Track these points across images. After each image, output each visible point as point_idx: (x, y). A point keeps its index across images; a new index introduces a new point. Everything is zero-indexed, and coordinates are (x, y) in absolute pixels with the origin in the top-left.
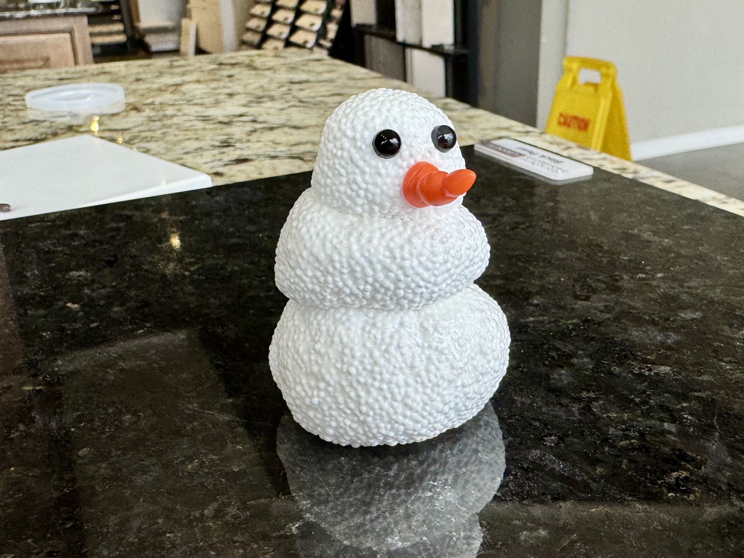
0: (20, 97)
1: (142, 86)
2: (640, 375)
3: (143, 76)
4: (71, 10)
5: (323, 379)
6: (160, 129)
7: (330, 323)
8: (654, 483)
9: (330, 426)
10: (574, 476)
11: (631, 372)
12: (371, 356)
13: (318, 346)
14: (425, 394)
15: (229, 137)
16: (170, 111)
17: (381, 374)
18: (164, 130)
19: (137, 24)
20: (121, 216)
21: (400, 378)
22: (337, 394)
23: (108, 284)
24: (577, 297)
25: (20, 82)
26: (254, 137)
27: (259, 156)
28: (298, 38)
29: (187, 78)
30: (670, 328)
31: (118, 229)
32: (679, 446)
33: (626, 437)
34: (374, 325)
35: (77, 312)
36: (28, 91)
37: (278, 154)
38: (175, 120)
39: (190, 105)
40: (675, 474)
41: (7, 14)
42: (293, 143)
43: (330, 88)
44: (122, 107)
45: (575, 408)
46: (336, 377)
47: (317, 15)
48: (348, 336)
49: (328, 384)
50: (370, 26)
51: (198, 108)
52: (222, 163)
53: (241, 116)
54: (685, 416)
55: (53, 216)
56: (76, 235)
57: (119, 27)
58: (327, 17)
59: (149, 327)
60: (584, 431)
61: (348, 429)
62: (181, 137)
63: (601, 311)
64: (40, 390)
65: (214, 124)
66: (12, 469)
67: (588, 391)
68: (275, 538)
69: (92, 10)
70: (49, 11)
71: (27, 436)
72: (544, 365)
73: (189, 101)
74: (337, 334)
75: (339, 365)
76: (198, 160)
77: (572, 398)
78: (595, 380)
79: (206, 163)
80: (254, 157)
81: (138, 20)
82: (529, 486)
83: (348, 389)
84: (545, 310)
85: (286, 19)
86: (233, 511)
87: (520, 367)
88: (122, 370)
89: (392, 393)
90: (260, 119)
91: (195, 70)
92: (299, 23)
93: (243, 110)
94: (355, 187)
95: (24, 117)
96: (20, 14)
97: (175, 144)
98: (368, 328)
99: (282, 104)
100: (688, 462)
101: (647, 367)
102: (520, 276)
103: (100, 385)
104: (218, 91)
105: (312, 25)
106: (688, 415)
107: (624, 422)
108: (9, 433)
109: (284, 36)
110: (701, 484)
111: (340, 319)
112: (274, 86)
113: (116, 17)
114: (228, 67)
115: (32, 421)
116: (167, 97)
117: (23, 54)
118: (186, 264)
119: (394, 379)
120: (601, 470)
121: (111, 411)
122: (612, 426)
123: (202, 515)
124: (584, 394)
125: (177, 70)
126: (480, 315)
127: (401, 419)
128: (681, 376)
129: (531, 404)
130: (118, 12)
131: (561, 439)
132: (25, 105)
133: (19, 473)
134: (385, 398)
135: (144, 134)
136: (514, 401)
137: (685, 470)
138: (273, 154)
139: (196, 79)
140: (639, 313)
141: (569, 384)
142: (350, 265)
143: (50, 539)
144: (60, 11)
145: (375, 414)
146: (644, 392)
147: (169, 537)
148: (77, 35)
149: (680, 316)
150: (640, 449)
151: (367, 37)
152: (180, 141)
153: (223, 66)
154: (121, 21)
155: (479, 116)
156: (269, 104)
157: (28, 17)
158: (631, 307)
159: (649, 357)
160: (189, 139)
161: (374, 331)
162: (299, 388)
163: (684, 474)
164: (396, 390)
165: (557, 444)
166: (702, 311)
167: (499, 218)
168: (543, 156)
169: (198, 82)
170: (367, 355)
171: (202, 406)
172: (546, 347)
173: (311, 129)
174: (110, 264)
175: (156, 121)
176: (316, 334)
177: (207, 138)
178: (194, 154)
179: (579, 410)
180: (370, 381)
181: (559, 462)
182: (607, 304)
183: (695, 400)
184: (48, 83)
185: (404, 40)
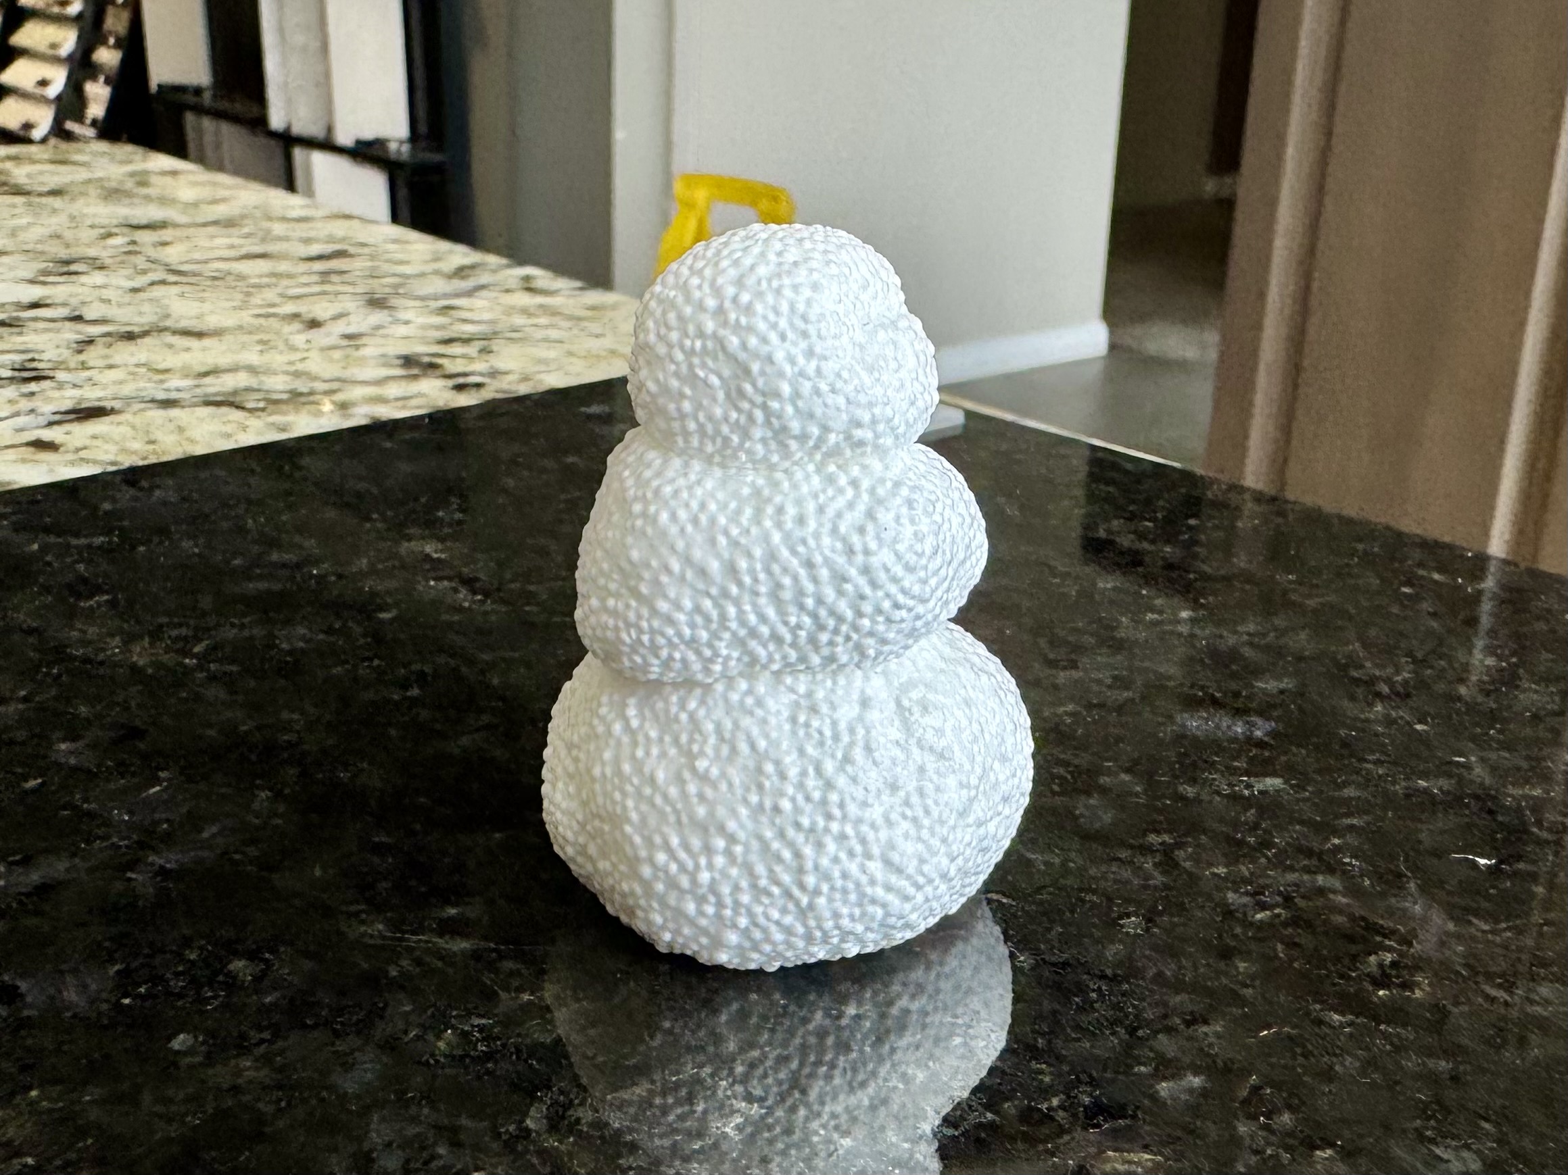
2: (1235, 798)
5: (722, 829)
7: (719, 713)
8: (1344, 976)
9: (734, 926)
10: (1204, 981)
11: (1219, 794)
12: (819, 771)
14: (919, 839)
15: (30, 356)
17: (842, 805)
21: (876, 813)
22: (754, 858)
24: (1052, 664)
26: (93, 355)
27: (128, 400)
30: (1250, 709)
32: (1360, 912)
33: (1263, 906)
34: (814, 709)
37: (174, 395)
40: (1373, 959)
42: (203, 369)
43: (237, 241)
45: (1148, 864)
46: (749, 825)
48: (767, 736)
49: (732, 839)
50: (198, 91)
52: (42, 421)
53: (35, 305)
54: (1347, 860)
58: (81, 66)
59: (169, 780)
60: (1183, 903)
61: (773, 928)
63: (1111, 687)
66: (34, 1093)
67: (1157, 833)
74: (741, 736)
75: (754, 798)
77: (1132, 847)
78: (1160, 811)
80: (117, 405)
82: (1134, 1007)
83: (776, 845)
88: (165, 872)
89: (863, 841)
90: (89, 314)
93: (35, 293)
98: (802, 719)
99: (130, 278)
100: (1385, 936)
101: (1241, 781)
105: (43, 83)
106: (1350, 858)
107: (1246, 881)
110: (1423, 970)
111: (742, 702)
112: (87, 235)
119: (867, 814)
120: (1246, 966)
121: (192, 956)
122: (1228, 889)
124: (1153, 838)
127: (880, 892)
128: (1307, 794)
129: (1064, 864)
131: (1150, 920)
133: (57, 1100)
134: (851, 854)
137: (1389, 952)
138: (161, 396)
140: (1181, 686)
141: (1115, 823)
145: (832, 888)
146: (1257, 826)
149: (1258, 688)
150: (1295, 922)
151: (190, 118)
155: (614, 307)
156: (98, 278)
158: (1160, 676)
159: (1236, 764)
161: (815, 723)
162: (661, 857)
163: (1388, 958)
164: (871, 836)
165: (1147, 930)
166: (1292, 675)
170: (811, 770)
171: (395, 926)
173: (228, 338)
176: (691, 741)
179: (1156, 867)
180: (821, 823)
181: (1166, 961)
182: (1112, 672)
183: (1349, 832)
185: (288, 129)
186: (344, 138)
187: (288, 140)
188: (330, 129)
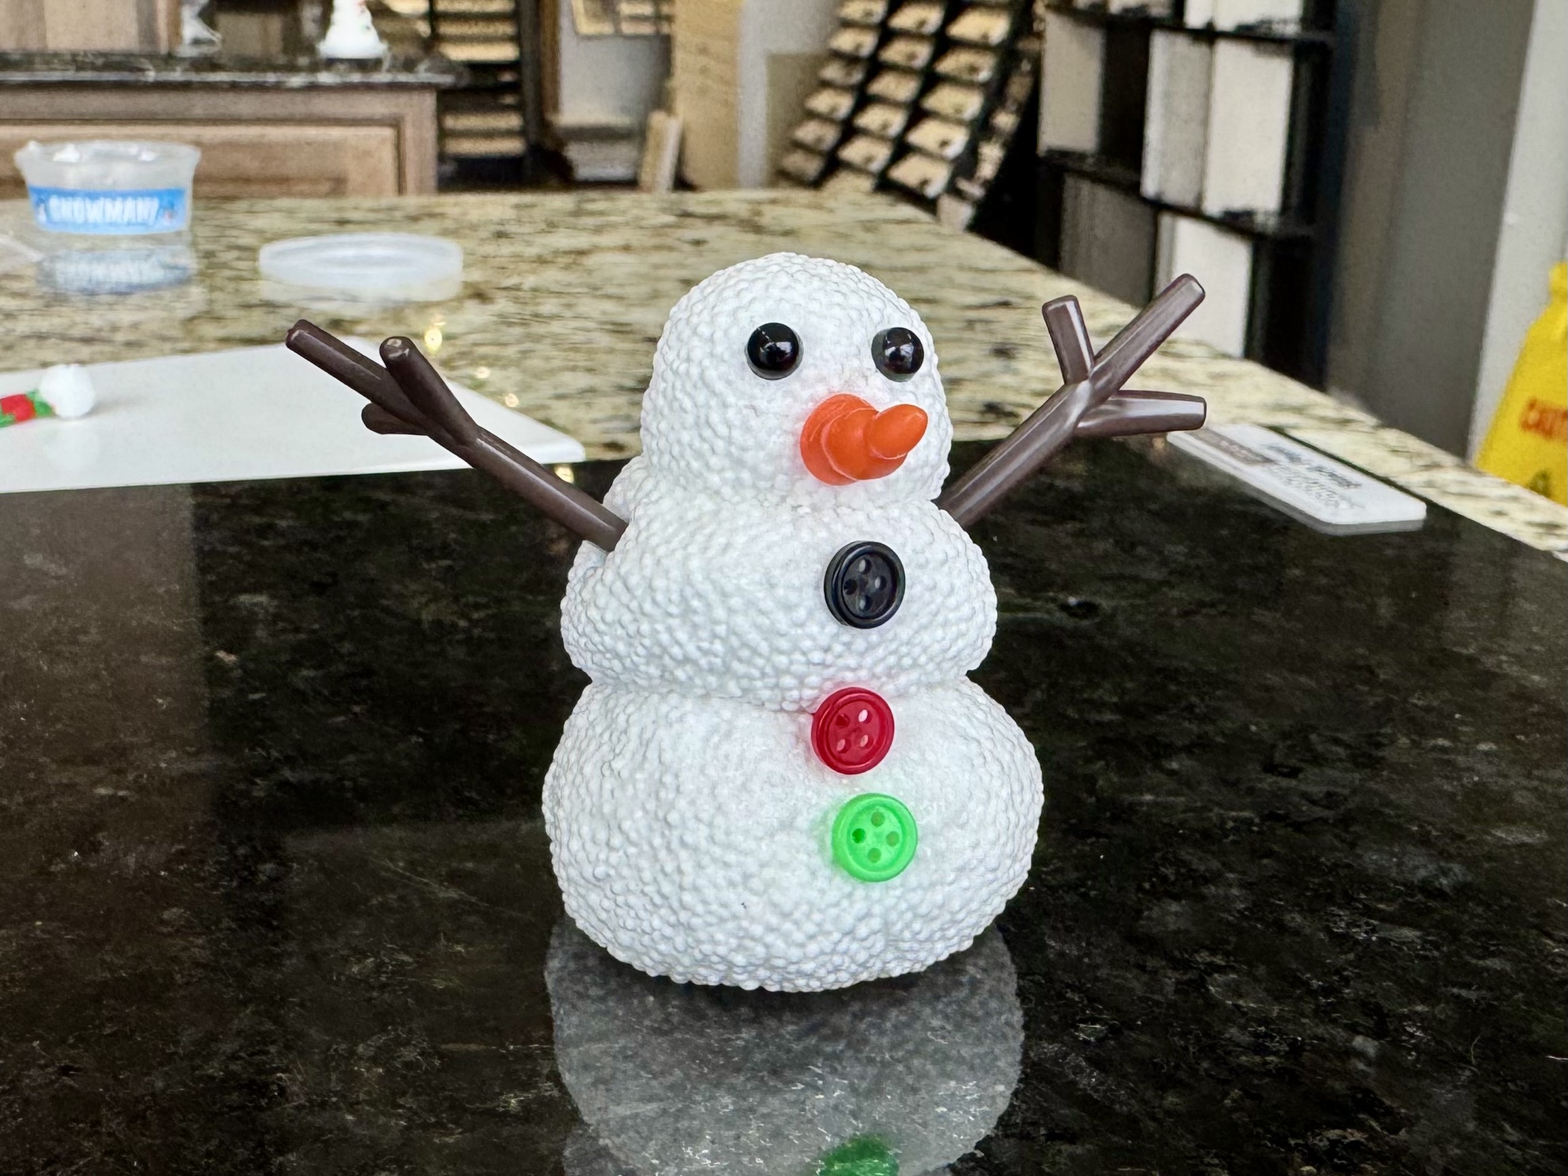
0: (250, 252)
1: (506, 248)
2: (1345, 939)
3: (512, 228)
4: (403, 78)
6: (519, 342)
8: (1280, 1141)
10: (1113, 1102)
11: (1329, 931)
13: (618, 764)
16: (548, 306)
18: (527, 345)
19: (551, 117)
20: (368, 500)
23: (305, 625)
24: (1270, 768)
25: (260, 222)
28: (909, 172)
29: (604, 240)
30: (1460, 855)
31: (353, 525)
32: (1371, 1084)
33: (1259, 1049)
34: (729, 735)
35: (231, 669)
36: (270, 240)
38: (556, 327)
39: (595, 297)
40: (1334, 1134)
41: (271, 78)
44: (452, 289)
45: (1170, 979)
47: (960, 122)
50: (1081, 156)
51: (609, 306)
54: (1411, 1030)
55: (239, 488)
56: (271, 527)
57: (513, 121)
58: (981, 128)
60: (1171, 1024)
62: (556, 363)
63: (1314, 802)
64: (123, 799)
65: (635, 341)
66: (39, 923)
67: (1213, 952)
68: (473, 1113)
69: (447, 80)
70: (356, 78)
71: (79, 871)
72: (1140, 889)
73: (596, 289)
76: (582, 414)
77: (1171, 959)
78: (1238, 933)
79: (595, 421)
81: (556, 107)
84: (1188, 785)
85: (885, 126)
86: (410, 1054)
87: (1084, 885)
88: (284, 784)
89: (742, 873)
91: (627, 224)
92: (915, 137)
94: (707, 433)
95: (251, 293)
96: (297, 80)
97: (538, 375)
100: (1375, 1117)
101: (1367, 924)
102: (1161, 710)
103: (235, 803)
104: (662, 273)
105: (944, 144)
106: (1418, 1028)
107: (1265, 1021)
108: (50, 862)
109: (876, 166)
110: (1383, 1160)
111: (667, 715)
113: (509, 100)
114: (699, 223)
115: (96, 847)
116: (551, 276)
117: (291, 167)
118: (467, 605)
120: (1175, 1100)
121: (241, 851)
122: (1237, 1024)
123: (352, 1053)
124: (1203, 957)
125: (590, 221)
126: (964, 748)
127: (759, 930)
128: (1436, 953)
129: (1078, 958)
130: (514, 88)
131: (1114, 1031)
132: (255, 271)
133: (49, 932)
134: (731, 883)
135: (482, 350)
136: (1043, 947)
137: (1361, 1130)
139: (622, 243)
140: (1399, 816)
141: (1178, 932)
142: (684, 599)
143: (72, 1046)
144: (382, 77)
145: (708, 912)
146: (1338, 972)
147: (280, 1079)
148: (409, 132)
149: (1493, 836)
150: (1280, 1074)
151: (1070, 181)
152: (552, 372)
153: (689, 221)
154: (518, 108)
157: (313, 88)
158: (1387, 803)
159: (1381, 906)
160: (574, 369)
162: (575, 845)
163: (1355, 1136)
165: (1101, 1040)
166: (1550, 831)
167: (1165, 589)
168: (1320, 469)
169: (627, 248)
171: (413, 867)
172: (1158, 855)
174: (319, 588)
175: (515, 323)
177: (612, 370)
178: (575, 401)
179: (1178, 982)
180: (704, 844)
181: (1092, 1072)
182: (1332, 789)
183: (1447, 1003)
184: (314, 226)
185: (1159, 195)
186: (1213, 206)
187: (1158, 207)
188: (1200, 198)
